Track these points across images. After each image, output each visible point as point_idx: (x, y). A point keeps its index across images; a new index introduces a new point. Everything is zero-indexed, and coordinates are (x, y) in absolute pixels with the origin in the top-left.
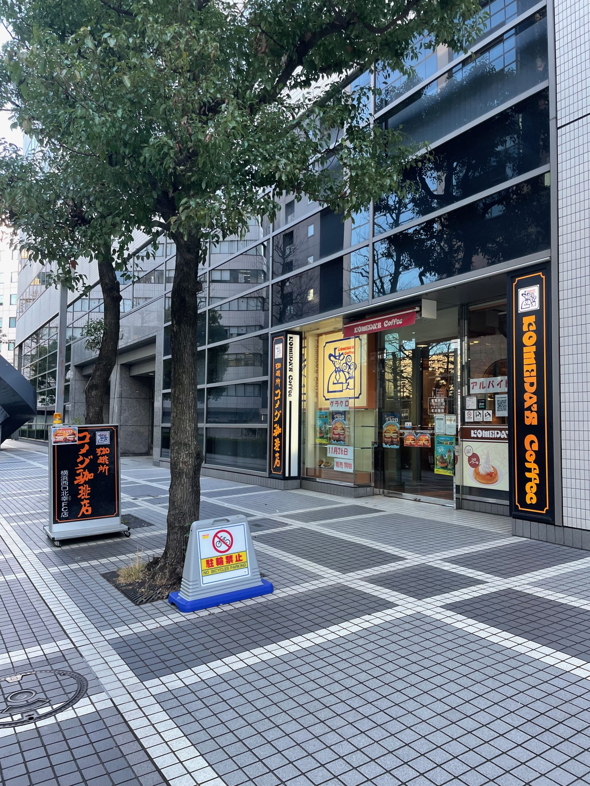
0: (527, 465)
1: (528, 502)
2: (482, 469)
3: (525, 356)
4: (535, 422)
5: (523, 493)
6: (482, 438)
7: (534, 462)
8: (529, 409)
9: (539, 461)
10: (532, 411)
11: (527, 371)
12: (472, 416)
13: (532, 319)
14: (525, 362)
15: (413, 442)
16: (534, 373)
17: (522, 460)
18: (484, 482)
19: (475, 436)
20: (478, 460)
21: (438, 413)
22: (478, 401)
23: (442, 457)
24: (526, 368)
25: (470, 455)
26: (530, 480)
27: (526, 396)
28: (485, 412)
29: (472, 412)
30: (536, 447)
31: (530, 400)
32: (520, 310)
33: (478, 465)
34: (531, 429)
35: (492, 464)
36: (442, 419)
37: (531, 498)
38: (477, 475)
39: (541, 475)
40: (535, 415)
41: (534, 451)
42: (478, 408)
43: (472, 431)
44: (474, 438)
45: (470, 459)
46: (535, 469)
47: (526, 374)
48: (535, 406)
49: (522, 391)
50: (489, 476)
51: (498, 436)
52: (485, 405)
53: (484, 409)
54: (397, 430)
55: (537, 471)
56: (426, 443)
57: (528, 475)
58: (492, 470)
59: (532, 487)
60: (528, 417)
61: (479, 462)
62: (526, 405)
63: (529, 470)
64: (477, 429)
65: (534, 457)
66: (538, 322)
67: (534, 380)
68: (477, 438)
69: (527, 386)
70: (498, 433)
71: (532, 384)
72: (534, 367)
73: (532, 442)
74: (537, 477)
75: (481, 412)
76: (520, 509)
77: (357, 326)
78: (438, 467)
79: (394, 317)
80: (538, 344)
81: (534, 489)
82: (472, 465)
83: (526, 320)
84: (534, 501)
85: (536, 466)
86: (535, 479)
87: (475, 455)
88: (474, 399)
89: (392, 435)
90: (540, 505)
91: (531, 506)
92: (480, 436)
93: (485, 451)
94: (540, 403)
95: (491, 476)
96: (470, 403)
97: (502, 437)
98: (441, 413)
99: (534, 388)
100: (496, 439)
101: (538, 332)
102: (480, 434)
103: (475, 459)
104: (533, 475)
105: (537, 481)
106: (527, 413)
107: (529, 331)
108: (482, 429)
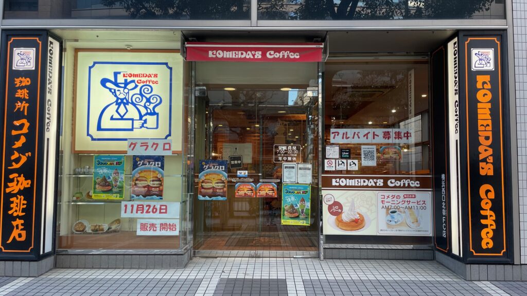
0: (482, 212)
1: (484, 246)
2: (345, 217)
3: (479, 111)
4: (491, 173)
5: (478, 239)
6: (346, 186)
7: (491, 209)
8: (485, 160)
9: (496, 207)
10: (487, 163)
11: (482, 125)
12: (334, 165)
13: (487, 78)
14: (480, 117)
15: (249, 193)
16: (490, 128)
17: (477, 208)
18: (348, 229)
19: (338, 184)
20: (341, 207)
21: (287, 161)
22: (341, 151)
23: (292, 206)
24: (480, 122)
25: (331, 203)
26: (486, 226)
27: (481, 149)
28: (349, 161)
29: (334, 161)
30: (492, 195)
31: (485, 151)
32: (473, 69)
33: (341, 213)
34: (487, 179)
35: (358, 211)
36: (293, 167)
37: (488, 243)
38: (340, 223)
39: (498, 221)
40: (491, 166)
41: (491, 200)
42: (341, 157)
43: (334, 180)
44: (335, 186)
45: (330, 207)
46: (491, 216)
47: (480, 128)
48: (491, 158)
49: (475, 143)
50: (354, 223)
51: (365, 184)
52: (349, 155)
53: (349, 158)
54: (223, 179)
55: (494, 218)
56: (271, 193)
57: (483, 222)
58: (357, 217)
59: (488, 233)
60: (483, 168)
61: (342, 210)
62: (481, 157)
63: (485, 217)
64: (340, 178)
65: (490, 205)
66: (493, 81)
67: (490, 134)
68: (340, 186)
69: (482, 139)
70: (364, 182)
71: (487, 138)
72: (490, 122)
73: (487, 191)
74: (494, 223)
75: (345, 161)
76: (475, 254)
77: (217, 49)
78: (285, 217)
79: (285, 49)
80: (493, 102)
81: (491, 234)
82: (333, 213)
83: (480, 79)
84: (491, 245)
85: (493, 213)
86: (491, 225)
87: (336, 203)
88: (337, 149)
89: (214, 185)
90: (497, 248)
91: (488, 250)
92: (343, 184)
93: (350, 199)
94: (496, 156)
95: (358, 222)
96: (331, 152)
97: (370, 185)
98: (292, 161)
99: (490, 142)
100: (363, 187)
101: (493, 90)
102: (343, 182)
103: (337, 207)
104: (490, 221)
105: (494, 227)
106: (482, 165)
107: (483, 88)
108: (346, 178)
